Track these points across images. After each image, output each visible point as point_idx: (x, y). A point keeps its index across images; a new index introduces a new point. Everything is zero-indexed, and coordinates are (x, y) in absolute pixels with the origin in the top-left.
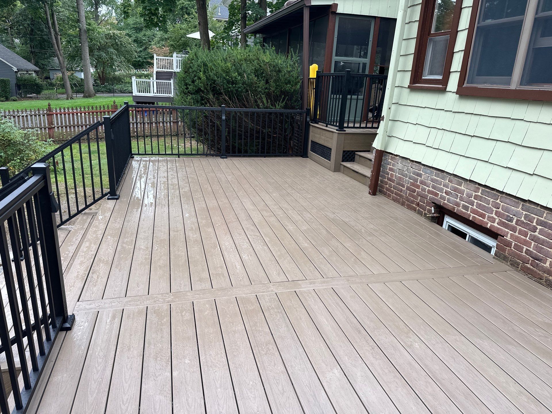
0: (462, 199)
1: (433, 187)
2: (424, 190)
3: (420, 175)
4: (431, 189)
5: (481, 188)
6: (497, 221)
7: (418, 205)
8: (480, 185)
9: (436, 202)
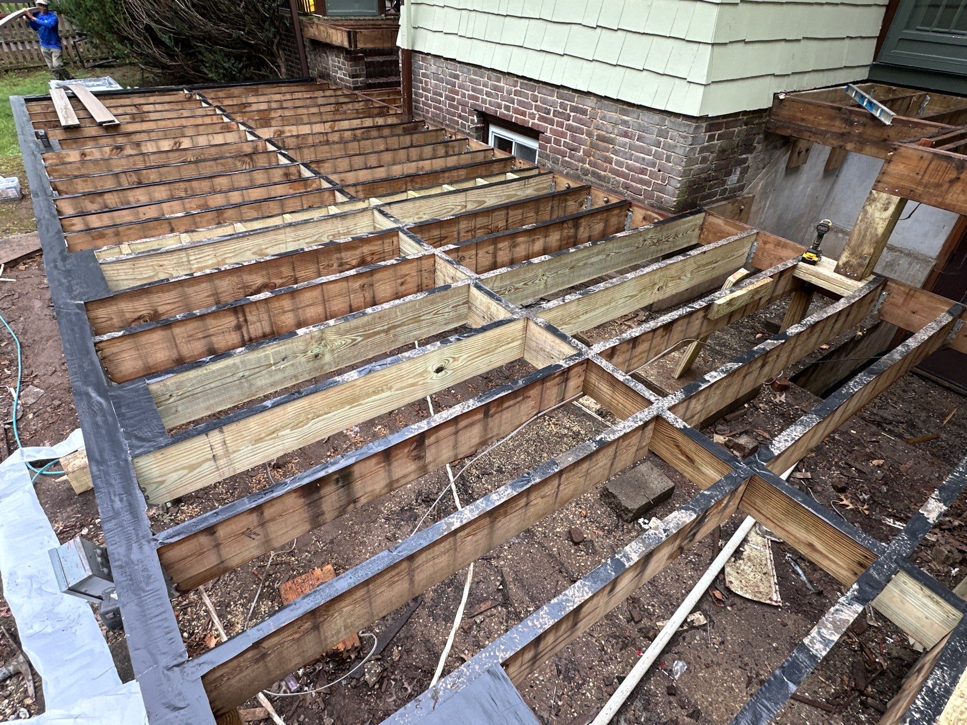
1: (474, 90)
3: (456, 77)
4: (471, 93)
5: (520, 81)
6: (537, 116)
8: (518, 76)
9: (477, 108)
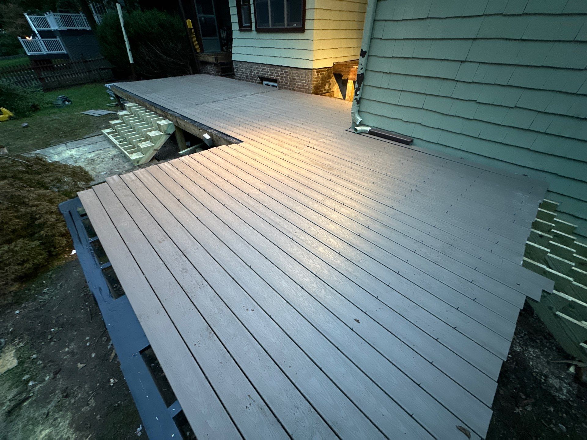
0: (266, 72)
1: (257, 71)
2: (255, 73)
3: (252, 67)
5: (270, 66)
6: (275, 76)
7: (254, 79)
8: (269, 65)
9: (259, 76)
